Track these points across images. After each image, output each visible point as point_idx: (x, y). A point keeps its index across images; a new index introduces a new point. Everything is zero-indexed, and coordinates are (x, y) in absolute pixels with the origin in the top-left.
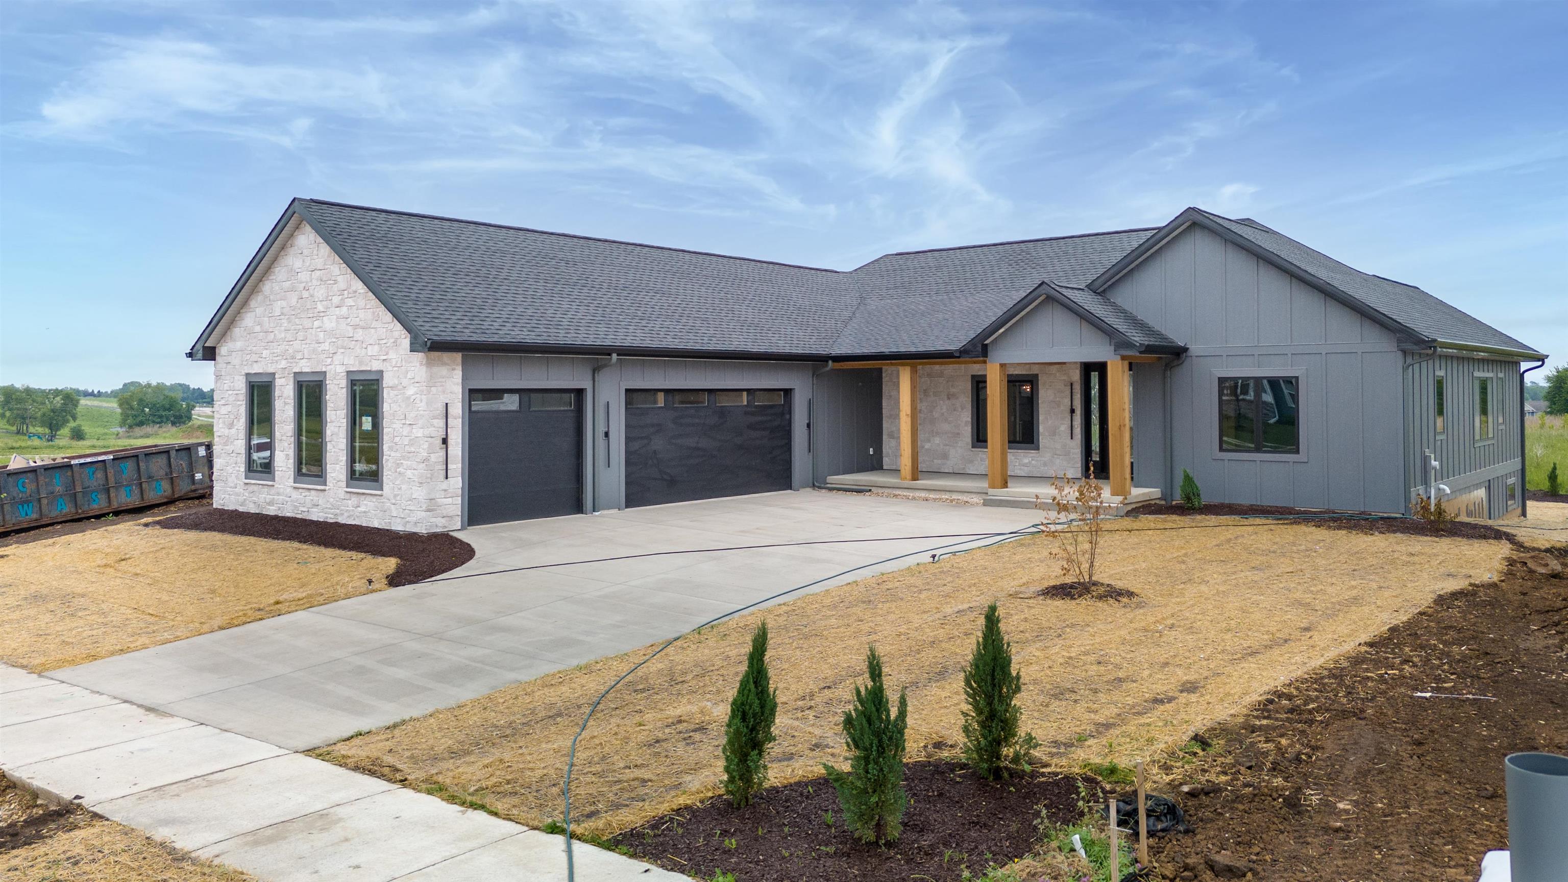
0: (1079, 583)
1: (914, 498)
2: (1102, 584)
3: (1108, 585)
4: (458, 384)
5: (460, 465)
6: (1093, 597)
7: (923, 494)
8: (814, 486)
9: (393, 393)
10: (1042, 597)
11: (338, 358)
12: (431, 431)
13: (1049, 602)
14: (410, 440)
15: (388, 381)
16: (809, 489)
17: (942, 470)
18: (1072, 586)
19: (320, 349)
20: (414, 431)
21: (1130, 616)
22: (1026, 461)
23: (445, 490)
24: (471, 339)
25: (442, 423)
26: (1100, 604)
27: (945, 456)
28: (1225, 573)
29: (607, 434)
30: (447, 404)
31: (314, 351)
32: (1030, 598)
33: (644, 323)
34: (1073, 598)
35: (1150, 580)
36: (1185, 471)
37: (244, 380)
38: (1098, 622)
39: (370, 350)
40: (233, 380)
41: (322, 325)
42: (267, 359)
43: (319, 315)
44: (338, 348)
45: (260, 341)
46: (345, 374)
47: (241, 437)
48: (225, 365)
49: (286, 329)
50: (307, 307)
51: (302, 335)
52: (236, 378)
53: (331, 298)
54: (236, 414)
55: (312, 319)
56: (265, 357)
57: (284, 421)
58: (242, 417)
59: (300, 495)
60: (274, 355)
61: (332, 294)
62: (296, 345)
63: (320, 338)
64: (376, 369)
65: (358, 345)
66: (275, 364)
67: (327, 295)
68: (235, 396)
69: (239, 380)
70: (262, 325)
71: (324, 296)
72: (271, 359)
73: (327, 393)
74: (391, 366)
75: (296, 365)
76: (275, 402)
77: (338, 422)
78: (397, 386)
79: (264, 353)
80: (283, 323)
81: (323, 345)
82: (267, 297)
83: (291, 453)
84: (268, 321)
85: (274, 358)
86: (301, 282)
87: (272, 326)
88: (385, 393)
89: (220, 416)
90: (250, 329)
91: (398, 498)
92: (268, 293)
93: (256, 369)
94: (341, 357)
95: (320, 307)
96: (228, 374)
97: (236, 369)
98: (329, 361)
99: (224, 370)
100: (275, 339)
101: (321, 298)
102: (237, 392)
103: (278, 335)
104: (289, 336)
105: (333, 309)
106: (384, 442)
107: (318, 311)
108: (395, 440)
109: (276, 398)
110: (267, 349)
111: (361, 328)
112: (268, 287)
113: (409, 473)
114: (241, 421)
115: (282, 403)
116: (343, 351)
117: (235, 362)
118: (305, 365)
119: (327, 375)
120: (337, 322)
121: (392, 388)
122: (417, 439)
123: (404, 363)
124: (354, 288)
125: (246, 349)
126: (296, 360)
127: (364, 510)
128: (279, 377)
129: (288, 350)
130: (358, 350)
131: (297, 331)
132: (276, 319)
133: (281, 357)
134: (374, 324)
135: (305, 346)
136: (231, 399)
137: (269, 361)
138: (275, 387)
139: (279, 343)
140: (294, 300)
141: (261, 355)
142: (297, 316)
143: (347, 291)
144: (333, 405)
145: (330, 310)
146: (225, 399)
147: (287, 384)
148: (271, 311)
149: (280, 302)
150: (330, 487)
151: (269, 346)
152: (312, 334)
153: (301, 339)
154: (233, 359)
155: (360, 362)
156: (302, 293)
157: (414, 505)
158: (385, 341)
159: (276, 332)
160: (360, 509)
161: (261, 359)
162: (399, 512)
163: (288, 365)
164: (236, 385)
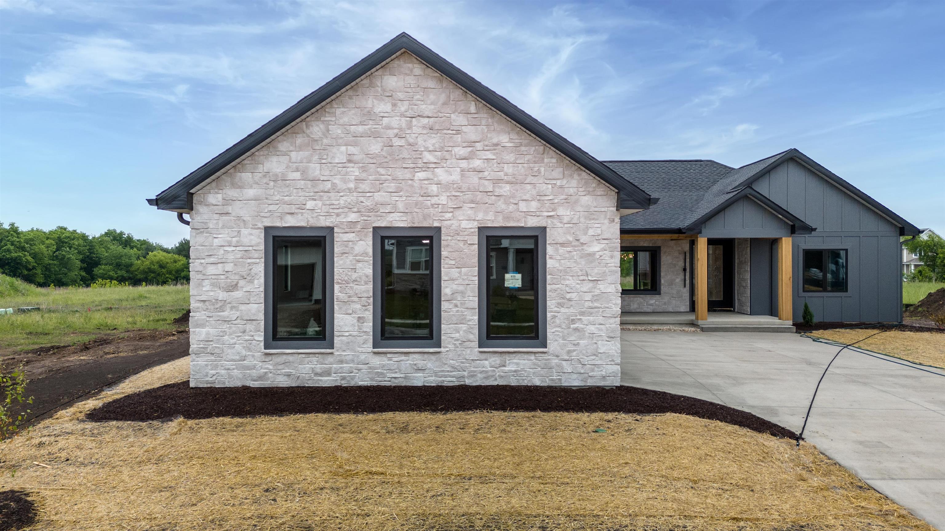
9: (562, 250)
31: (416, 205)
37: (262, 235)
39: (523, 206)
40: (236, 234)
41: (432, 177)
42: (316, 211)
43: (426, 166)
44: (464, 203)
45: (300, 190)
46: (477, 229)
47: (255, 300)
48: (216, 216)
49: (357, 178)
50: (401, 156)
51: (392, 186)
52: (245, 232)
53: (450, 149)
54: (244, 274)
55: (412, 170)
56: (312, 208)
57: (354, 281)
58: (258, 277)
59: (389, 360)
60: (332, 207)
61: (451, 144)
62: (379, 197)
63: (429, 191)
64: (534, 225)
65: (502, 200)
66: (335, 217)
67: (442, 145)
68: (241, 252)
69: (251, 234)
70: (304, 172)
71: (437, 146)
72: (326, 211)
73: (442, 249)
74: (561, 223)
75: (379, 218)
76: (335, 259)
77: (463, 280)
78: (571, 242)
79: (310, 204)
80: (352, 171)
81: (436, 198)
82: (316, 141)
83: (369, 315)
84: (318, 168)
85: (331, 211)
86: (389, 128)
87: (326, 174)
88: (550, 250)
89: (204, 277)
90: (277, 175)
91: (574, 353)
92: (318, 137)
93: (291, 222)
94: (470, 212)
95: (429, 157)
96: (223, 227)
97: (244, 221)
98: (448, 215)
99: (215, 222)
100: (334, 189)
101: (431, 148)
102: (247, 248)
103: (340, 185)
104: (364, 186)
105: (454, 161)
106: (548, 299)
107: (424, 161)
108: (568, 296)
109: (335, 255)
110: (315, 200)
111: (508, 182)
112: (318, 129)
113: (592, 328)
114: (256, 282)
115: (351, 261)
116: (473, 205)
117: (242, 213)
118: (398, 219)
119: (443, 231)
120: (462, 176)
121: (562, 245)
122: (604, 295)
123: (582, 220)
124: (495, 141)
125: (267, 198)
126: (379, 213)
127: (513, 369)
128: (343, 231)
129: (362, 202)
130: (501, 205)
131: (381, 182)
132: (335, 166)
133: (346, 210)
134: (530, 179)
135: (397, 199)
136: (231, 257)
137: (321, 214)
138: (335, 243)
139: (342, 194)
140: (375, 147)
141: (302, 207)
142: (380, 165)
143: (481, 143)
144: (453, 262)
145: (449, 162)
146: (217, 256)
147: (361, 240)
148: (325, 157)
149: (345, 147)
150: (448, 349)
151: (321, 196)
152: (412, 186)
153: (391, 191)
154: (236, 209)
155: (507, 218)
156: (391, 140)
157: (601, 359)
158: (550, 198)
159: (335, 181)
160: (506, 369)
161: (303, 211)
162: (576, 368)
163: (362, 218)
164: (245, 240)
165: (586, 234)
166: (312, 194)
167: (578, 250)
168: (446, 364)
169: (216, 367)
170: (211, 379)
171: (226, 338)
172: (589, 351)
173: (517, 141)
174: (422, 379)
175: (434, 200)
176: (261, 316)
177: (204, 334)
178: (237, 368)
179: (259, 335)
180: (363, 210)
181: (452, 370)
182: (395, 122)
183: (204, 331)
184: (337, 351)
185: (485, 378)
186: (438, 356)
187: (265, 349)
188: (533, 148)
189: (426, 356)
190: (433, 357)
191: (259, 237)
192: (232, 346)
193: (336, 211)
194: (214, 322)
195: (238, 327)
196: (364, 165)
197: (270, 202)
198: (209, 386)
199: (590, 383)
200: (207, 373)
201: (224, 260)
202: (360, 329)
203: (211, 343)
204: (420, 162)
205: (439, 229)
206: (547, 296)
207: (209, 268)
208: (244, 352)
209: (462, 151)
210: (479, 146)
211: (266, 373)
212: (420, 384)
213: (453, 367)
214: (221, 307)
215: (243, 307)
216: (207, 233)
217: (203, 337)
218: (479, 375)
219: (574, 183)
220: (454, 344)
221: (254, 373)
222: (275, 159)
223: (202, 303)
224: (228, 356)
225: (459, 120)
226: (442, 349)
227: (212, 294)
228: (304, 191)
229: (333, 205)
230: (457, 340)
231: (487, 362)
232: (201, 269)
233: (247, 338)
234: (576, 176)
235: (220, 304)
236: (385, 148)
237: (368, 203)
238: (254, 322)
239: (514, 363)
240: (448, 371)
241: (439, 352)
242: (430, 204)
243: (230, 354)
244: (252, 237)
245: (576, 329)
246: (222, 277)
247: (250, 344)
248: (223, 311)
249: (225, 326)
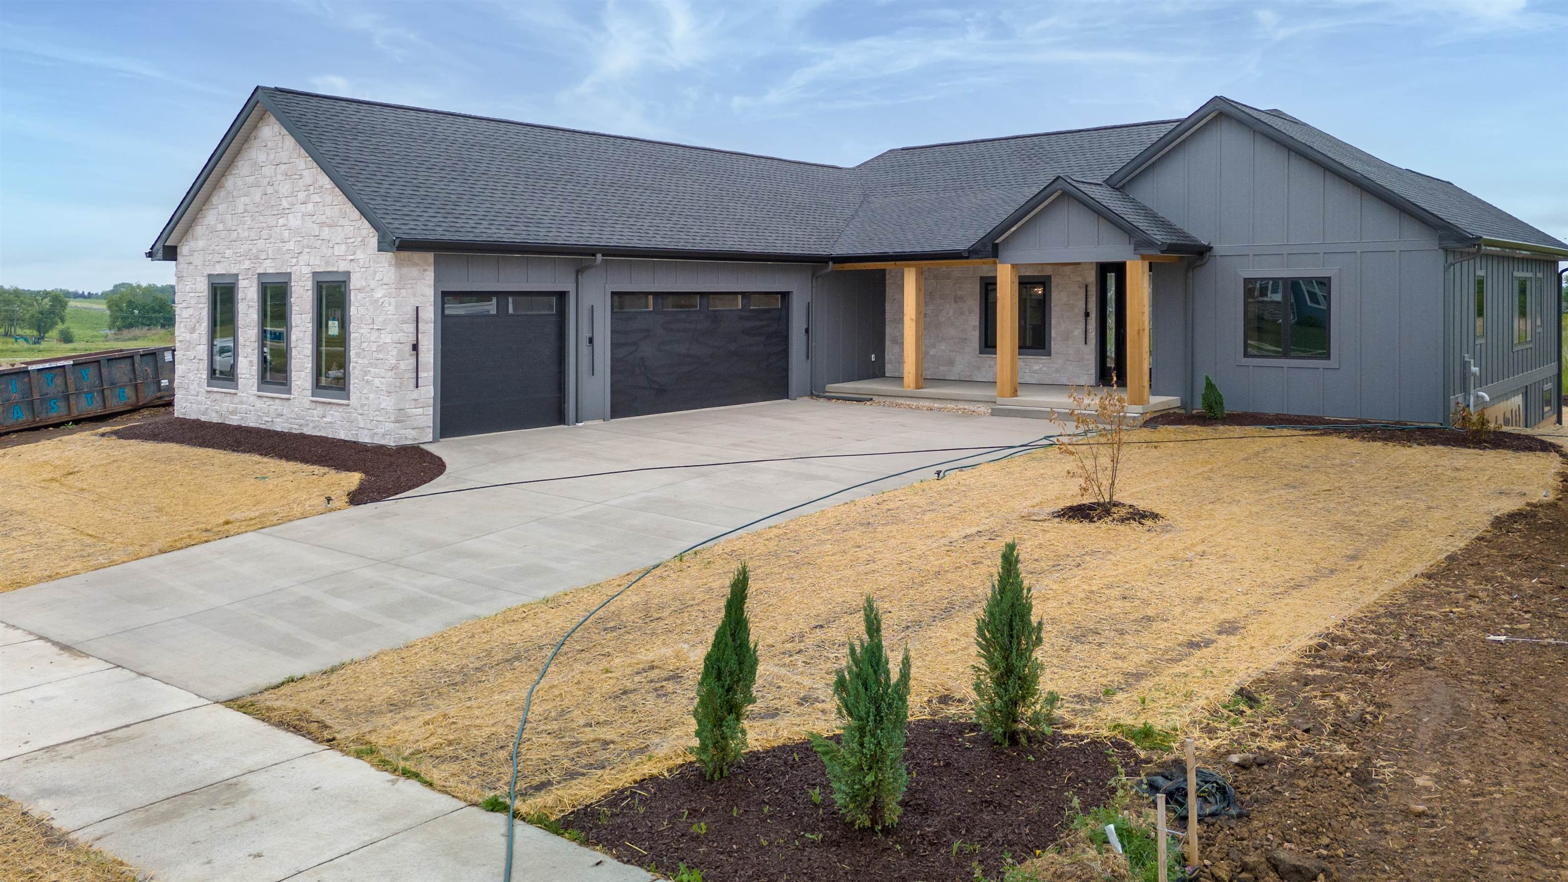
0: (1098, 504)
1: (918, 408)
2: (1124, 505)
3: (1131, 506)
4: (429, 286)
5: (432, 373)
6: (1114, 520)
7: (927, 403)
8: (812, 395)
9: (360, 296)
10: (1057, 520)
11: (304, 258)
12: (400, 336)
13: (1065, 524)
14: (378, 346)
15: (355, 282)
16: (806, 398)
17: (948, 378)
18: (1091, 507)
19: (285, 249)
20: (382, 336)
21: (1156, 541)
22: (1036, 367)
23: (416, 400)
24: (442, 237)
25: (411, 328)
26: (1121, 528)
27: (951, 363)
28: (1256, 491)
29: (591, 341)
30: (417, 308)
31: (278, 251)
32: (1045, 520)
33: (632, 221)
34: (1091, 521)
35: (1175, 499)
36: (1207, 378)
37: (206, 282)
38: (1121, 549)
39: (336, 251)
40: (197, 281)
42: (231, 259)
43: (284, 213)
45: (223, 240)
46: (311, 275)
48: (186, 266)
49: (249, 227)
52: (199, 279)
53: (296, 194)
56: (228, 256)
58: (204, 321)
59: (266, 404)
60: (238, 255)
62: (260, 244)
64: (343, 270)
65: (325, 244)
66: (237, 264)
68: (198, 298)
69: (202, 282)
71: (290, 191)
73: (292, 295)
74: (358, 267)
75: (260, 265)
76: (239, 306)
77: (304, 326)
79: (227, 253)
82: (230, 194)
83: (255, 359)
84: (231, 219)
85: (237, 258)
87: (234, 224)
88: (352, 296)
89: (182, 320)
90: (212, 227)
92: (231, 190)
93: (219, 269)
94: (307, 257)
96: (190, 275)
97: (199, 270)
98: (295, 261)
100: (238, 238)
102: (201, 295)
104: (253, 235)
105: (298, 206)
106: (351, 349)
107: (283, 208)
108: (363, 346)
109: (239, 302)
110: (230, 248)
115: (247, 307)
116: (309, 250)
117: (197, 263)
118: (269, 265)
119: (293, 276)
121: (358, 291)
126: (260, 260)
127: (330, 421)
128: (240, 278)
129: (251, 250)
130: (324, 249)
131: (261, 230)
133: (243, 257)
136: (192, 302)
137: (230, 262)
138: (238, 290)
139: (242, 243)
141: (224, 255)
144: (298, 309)
145: (295, 207)
146: (187, 302)
147: (252, 287)
150: (294, 396)
151: (232, 245)
152: (276, 233)
153: (266, 238)
154: (194, 259)
155: (327, 263)
160: (326, 420)
161: (224, 259)
162: (367, 423)
163: (251, 265)
164: (200, 287)
165: (373, 278)
166: (228, 243)
168: (293, 411)
179: (205, 375)
180: (251, 257)
181: (297, 417)
184: (240, 392)
186: (289, 402)
187: (207, 386)
189: (283, 402)
190: (287, 404)
191: (205, 284)
195: (197, 365)
199: (376, 440)
201: (190, 305)
202: (251, 372)
205: (290, 275)
206: (351, 345)
214: (189, 347)
216: (182, 281)
218: (311, 424)
227: (185, 335)
229: (236, 253)
230: (300, 388)
231: (316, 412)
232: (180, 312)
233: (200, 375)
237: (254, 250)
239: (330, 414)
240: (295, 419)
241: (290, 399)
245: (367, 382)
248: (189, 351)
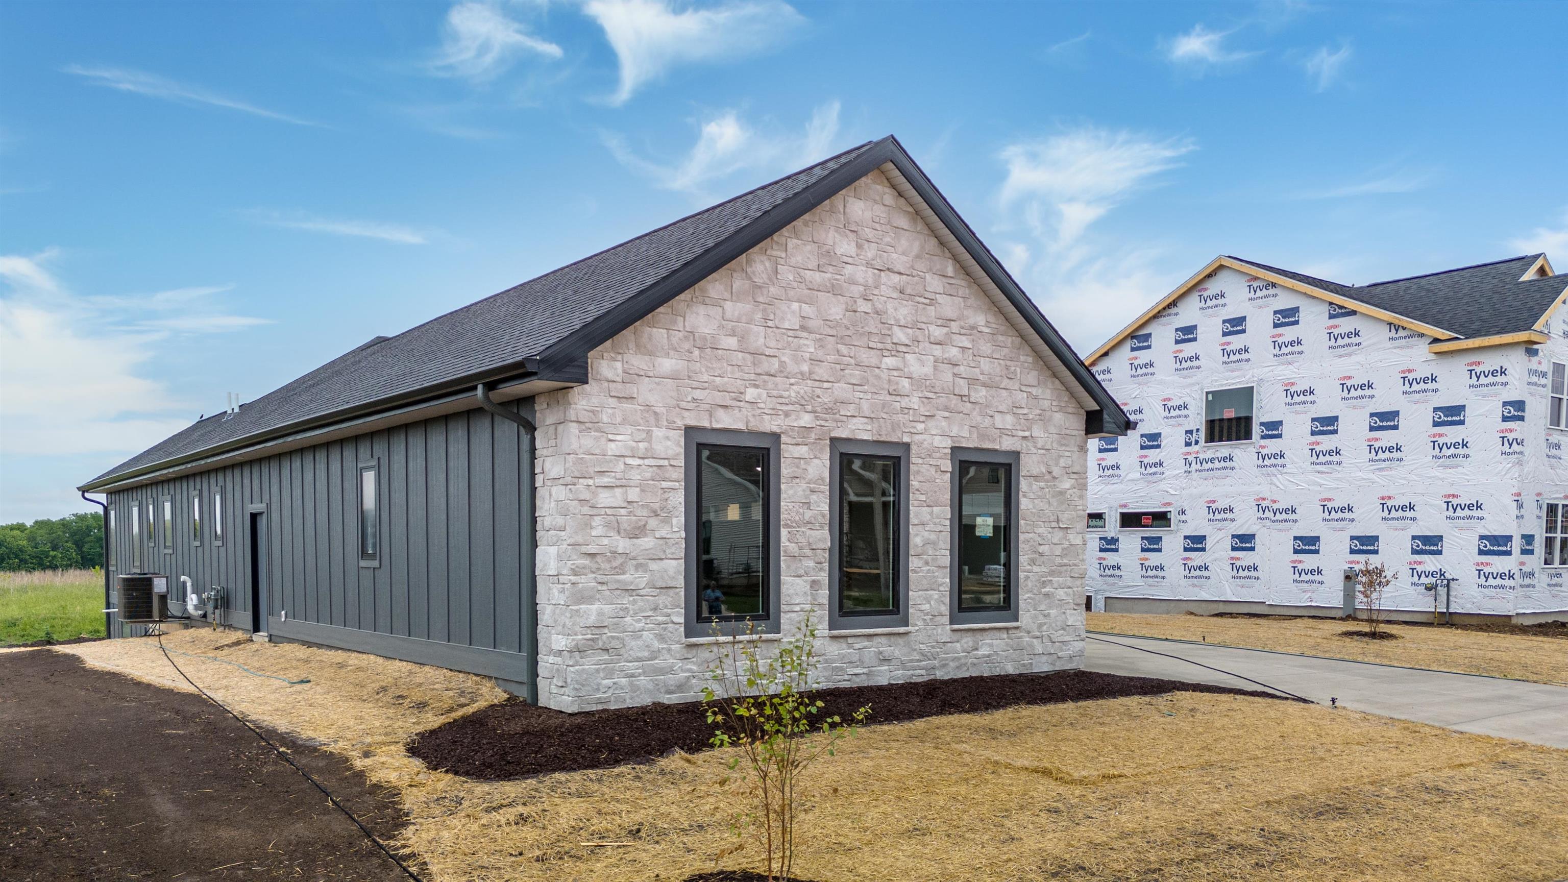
15: (1029, 465)
31: (883, 407)
37: (683, 440)
39: (999, 421)
40: (644, 435)
41: (901, 366)
42: (759, 405)
43: (896, 349)
44: (938, 410)
45: (736, 368)
46: (950, 451)
47: (673, 553)
48: (613, 402)
49: (813, 358)
50: (866, 329)
51: (856, 375)
52: (658, 433)
53: (923, 326)
54: (656, 506)
55: (879, 352)
56: (753, 400)
57: (808, 523)
58: (677, 514)
59: (849, 648)
60: (780, 400)
61: (924, 320)
62: (841, 390)
63: (900, 387)
64: (1008, 449)
65: (977, 407)
66: (782, 417)
67: (915, 319)
68: (651, 469)
69: (667, 438)
70: (742, 339)
71: (909, 319)
72: (771, 406)
73: (912, 477)
74: (1035, 447)
75: (839, 424)
76: (783, 487)
77: (935, 524)
78: (1044, 475)
79: (751, 394)
80: (805, 345)
81: (907, 399)
82: (760, 287)
83: (823, 577)
84: (762, 334)
85: (779, 407)
86: (852, 282)
87: (772, 346)
88: (1024, 485)
89: (594, 511)
90: (705, 339)
91: (1045, 628)
92: (761, 281)
93: (724, 420)
94: (944, 423)
95: (900, 335)
96: (625, 421)
97: (655, 413)
98: (920, 427)
99: (610, 411)
100: (781, 372)
101: (902, 323)
102: (661, 462)
103: (792, 367)
104: (822, 372)
105: (927, 344)
106: (1021, 553)
107: (895, 341)
108: (1041, 549)
109: (783, 480)
110: (756, 386)
111: (984, 385)
112: (762, 268)
113: (1061, 593)
114: (674, 521)
115: (804, 491)
116: (947, 414)
117: (653, 399)
118: (861, 427)
119: (914, 449)
120: (935, 368)
121: (1036, 477)
122: (1072, 548)
123: (1055, 445)
124: (971, 321)
125: (689, 377)
126: (838, 416)
127: (986, 653)
128: (794, 441)
129: (818, 397)
130: (977, 418)
131: (842, 367)
132: (784, 334)
133: (798, 407)
134: (1005, 383)
135: (861, 395)
136: (635, 476)
137: (766, 411)
138: (782, 460)
139: (792, 381)
140: (836, 310)
141: (739, 396)
142: (841, 340)
143: (957, 323)
144: (923, 498)
145: (921, 345)
146: (613, 474)
147: (816, 458)
148: (772, 317)
149: (797, 304)
150: (917, 628)
151: (765, 381)
152: (878, 377)
153: (854, 382)
154: (646, 392)
155: (982, 436)
156: (855, 302)
157: (1068, 635)
158: (1025, 411)
159: (784, 359)
160: (980, 653)
161: (742, 404)
162: (1046, 646)
163: (818, 423)
164: (659, 448)
165: (1057, 465)
166: (753, 376)
167: (1050, 486)
168: (915, 650)
169: (610, 674)
170: (605, 695)
171: (628, 619)
172: (1058, 623)
173: (994, 326)
174: (888, 675)
175: (905, 402)
176: (681, 582)
177: (595, 613)
178: (644, 673)
179: (678, 614)
180: (819, 409)
181: (922, 658)
182: (862, 274)
183: (595, 607)
184: (785, 635)
185: (957, 667)
186: (905, 638)
187: (686, 637)
188: (1010, 339)
189: (893, 639)
190: (900, 641)
191: (678, 444)
192: (636, 634)
193: (785, 408)
194: (608, 593)
195: (648, 601)
196: (821, 337)
197: (695, 384)
198: (600, 707)
199: (1059, 666)
200: (598, 685)
201: (624, 482)
202: (815, 600)
203: (606, 631)
204: (889, 341)
205: (907, 446)
206: (1020, 549)
207: (601, 495)
208: (656, 645)
209: (938, 332)
210: (955, 327)
211: (688, 678)
212: (885, 682)
213: (923, 655)
214: (621, 564)
215: (654, 566)
216: (596, 431)
217: (592, 620)
218: (951, 664)
219: (1048, 394)
220: (924, 620)
221: (671, 680)
222: (702, 310)
223: (589, 559)
224: (631, 652)
225: (935, 284)
226: (910, 628)
227: (606, 541)
228: (742, 371)
229: (781, 397)
230: (927, 614)
231: (958, 645)
232: (586, 495)
233: (660, 619)
234: (1050, 385)
235: (620, 561)
236: (847, 313)
237: (826, 399)
238: (671, 592)
239: (987, 644)
240: (919, 661)
241: (906, 634)
242: (899, 408)
243: (635, 647)
244: (669, 443)
245: (1047, 595)
246: (623, 511)
247: (665, 629)
248: (624, 574)
249: (626, 600)
